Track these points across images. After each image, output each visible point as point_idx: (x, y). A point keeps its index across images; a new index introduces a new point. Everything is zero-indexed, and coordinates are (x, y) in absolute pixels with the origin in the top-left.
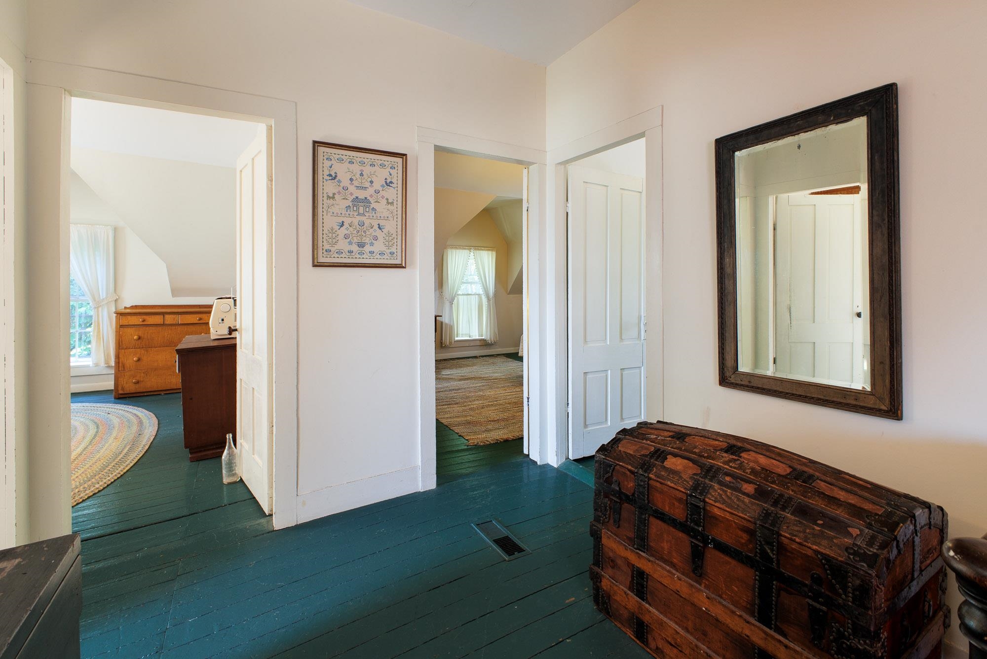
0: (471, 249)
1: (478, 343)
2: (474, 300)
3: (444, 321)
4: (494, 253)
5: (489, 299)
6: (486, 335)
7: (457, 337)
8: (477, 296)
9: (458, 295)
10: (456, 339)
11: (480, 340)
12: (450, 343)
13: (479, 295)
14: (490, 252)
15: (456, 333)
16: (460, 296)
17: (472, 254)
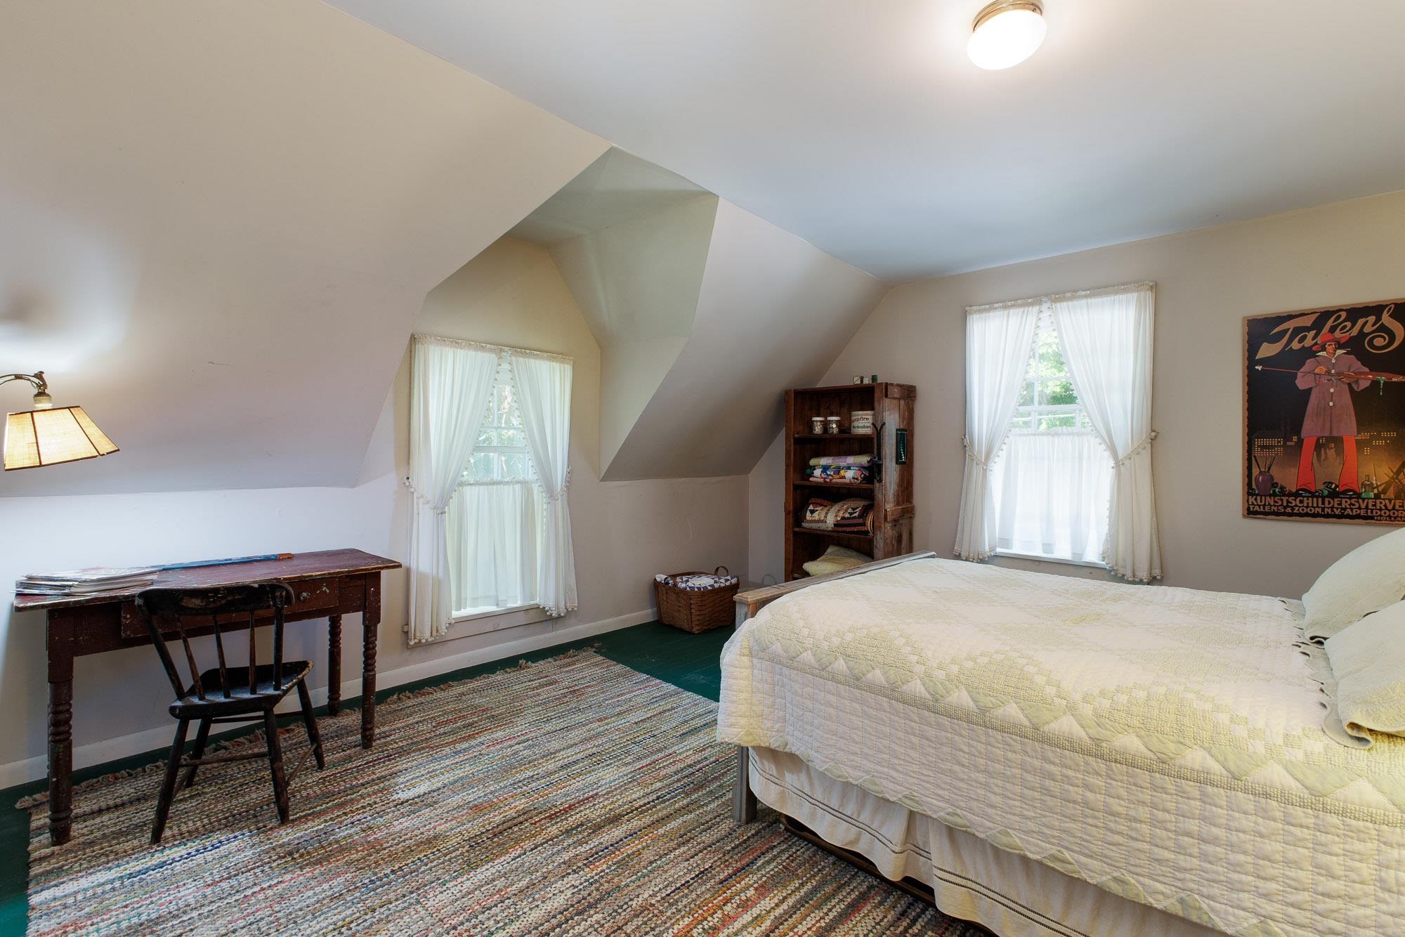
0: (501, 350)
1: (522, 619)
2: (510, 498)
3: (413, 567)
4: (568, 369)
5: (551, 496)
6: (548, 595)
7: (459, 609)
8: (518, 487)
9: (461, 484)
10: (456, 614)
11: (527, 610)
12: (435, 629)
13: (524, 483)
14: (556, 365)
15: (454, 598)
16: (467, 489)
17: (506, 366)
